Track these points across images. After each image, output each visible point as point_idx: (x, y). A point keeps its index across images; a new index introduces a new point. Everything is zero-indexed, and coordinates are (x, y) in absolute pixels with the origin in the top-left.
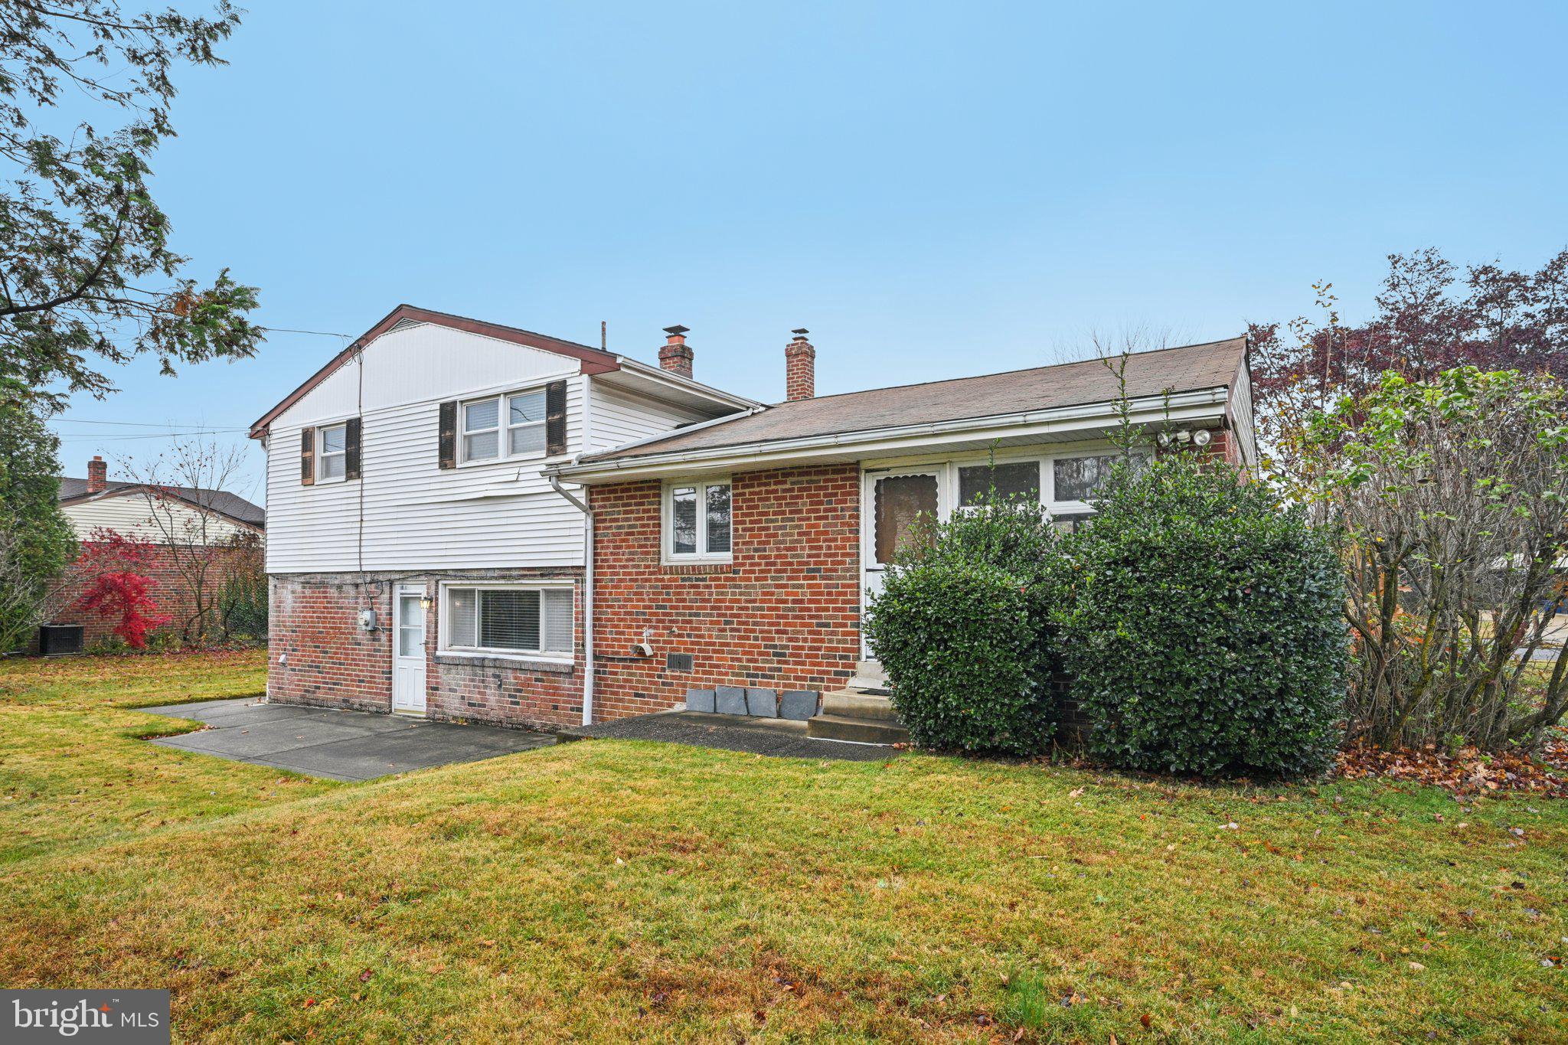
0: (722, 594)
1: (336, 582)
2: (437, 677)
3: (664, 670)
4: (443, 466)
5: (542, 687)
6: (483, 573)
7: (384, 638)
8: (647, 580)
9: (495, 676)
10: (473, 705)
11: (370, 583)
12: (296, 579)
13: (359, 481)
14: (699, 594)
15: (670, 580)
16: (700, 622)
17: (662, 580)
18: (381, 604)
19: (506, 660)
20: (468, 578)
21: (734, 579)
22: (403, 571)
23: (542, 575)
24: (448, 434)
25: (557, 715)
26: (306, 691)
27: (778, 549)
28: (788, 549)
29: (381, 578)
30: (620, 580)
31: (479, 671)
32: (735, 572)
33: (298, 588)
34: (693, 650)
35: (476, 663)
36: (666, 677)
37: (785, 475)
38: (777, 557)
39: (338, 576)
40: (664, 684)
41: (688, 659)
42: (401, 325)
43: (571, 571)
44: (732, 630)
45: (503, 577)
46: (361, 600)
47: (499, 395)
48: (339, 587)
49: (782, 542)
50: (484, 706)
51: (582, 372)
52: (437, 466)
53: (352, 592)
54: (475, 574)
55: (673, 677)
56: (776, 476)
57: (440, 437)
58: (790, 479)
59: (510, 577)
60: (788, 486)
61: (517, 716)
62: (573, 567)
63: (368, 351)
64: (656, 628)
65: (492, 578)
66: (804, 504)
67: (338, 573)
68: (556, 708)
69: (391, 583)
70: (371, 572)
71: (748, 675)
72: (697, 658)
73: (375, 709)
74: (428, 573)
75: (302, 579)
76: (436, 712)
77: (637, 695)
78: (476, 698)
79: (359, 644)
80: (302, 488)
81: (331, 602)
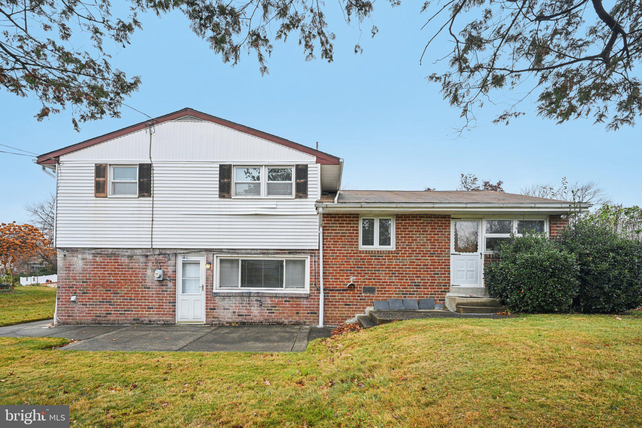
0: (391, 262)
1: (127, 254)
2: (215, 303)
3: (361, 294)
4: (221, 196)
5: (289, 304)
6: (249, 251)
7: (170, 284)
8: (352, 256)
9: (257, 301)
10: (243, 315)
11: (159, 255)
12: (87, 251)
13: (151, 199)
14: (380, 262)
15: (364, 256)
16: (380, 273)
17: (361, 256)
18: (168, 266)
19: (266, 293)
20: (238, 254)
21: (397, 256)
22: (187, 249)
23: (289, 253)
24: (226, 180)
25: (299, 316)
26: (96, 316)
27: (417, 245)
28: (421, 245)
29: (168, 252)
31: (245, 299)
32: (397, 254)
33: (90, 257)
34: (376, 285)
35: (244, 295)
36: (362, 296)
37: (420, 217)
38: (416, 248)
39: (128, 250)
40: (360, 299)
41: (373, 289)
42: (185, 119)
43: (308, 251)
44: (395, 276)
45: (264, 253)
46: (150, 264)
47: (262, 166)
48: (130, 257)
49: (418, 243)
50: (250, 315)
51: (317, 162)
52: (218, 196)
53: (142, 259)
54: (243, 251)
55: (365, 296)
56: (417, 217)
57: (220, 181)
58: (423, 219)
59: (268, 253)
60: (422, 221)
61: (272, 319)
62: (309, 250)
63: (158, 128)
64: (356, 276)
65: (255, 254)
66: (429, 229)
67: (128, 249)
68: (298, 313)
69: (176, 255)
70: (159, 249)
71: (403, 294)
72: (378, 288)
73: (163, 322)
74: (207, 250)
75: (93, 251)
76: (213, 321)
77: (346, 305)
78: (244, 312)
79: (149, 288)
80: (95, 198)
81: (122, 265)
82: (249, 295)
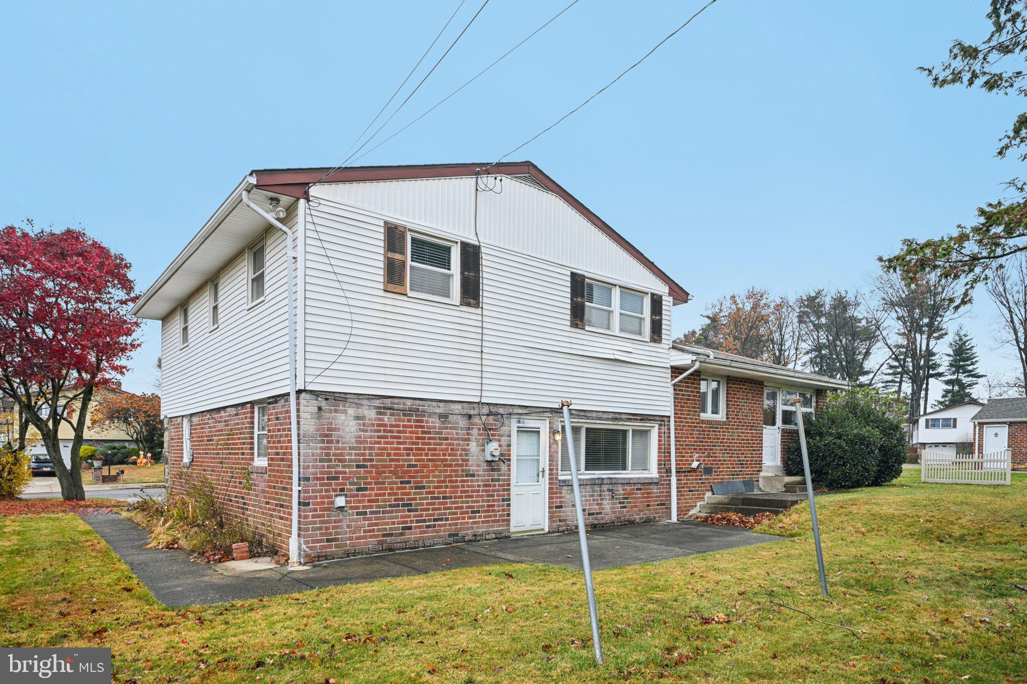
0: (725, 435)
1: (438, 411)
2: (561, 497)
3: (702, 476)
4: (574, 325)
5: (640, 493)
6: (601, 415)
7: (504, 468)
8: (696, 427)
9: (609, 490)
10: (593, 514)
11: (488, 415)
12: (365, 402)
13: (479, 311)
14: (717, 435)
15: (705, 427)
16: (717, 450)
17: (702, 427)
18: (502, 436)
19: (620, 479)
20: (588, 418)
21: (729, 429)
22: (526, 407)
23: (641, 420)
24: (579, 299)
25: (649, 510)
26: (384, 535)
27: (743, 416)
29: (501, 411)
30: (684, 426)
31: (597, 488)
32: (729, 425)
33: (371, 414)
34: (713, 464)
35: (597, 482)
36: (702, 479)
37: (746, 382)
38: (742, 419)
39: (441, 404)
40: (701, 483)
41: (711, 468)
42: (525, 179)
43: (658, 418)
44: (727, 453)
45: (615, 419)
46: (475, 432)
47: (615, 285)
48: (444, 417)
49: (743, 412)
50: (601, 513)
51: (670, 295)
52: (568, 323)
53: (463, 423)
54: (594, 415)
55: (706, 479)
57: (572, 299)
58: (747, 384)
59: (621, 419)
60: (746, 387)
61: (624, 516)
62: (659, 416)
64: (699, 453)
65: (607, 419)
66: (750, 396)
67: (440, 401)
68: (648, 506)
69: (509, 416)
70: (488, 404)
71: (732, 475)
72: (715, 468)
73: (494, 536)
75: (377, 403)
76: (560, 526)
77: (690, 491)
78: (595, 508)
79: (473, 475)
80: (382, 293)
81: (429, 433)
82: (601, 482)
